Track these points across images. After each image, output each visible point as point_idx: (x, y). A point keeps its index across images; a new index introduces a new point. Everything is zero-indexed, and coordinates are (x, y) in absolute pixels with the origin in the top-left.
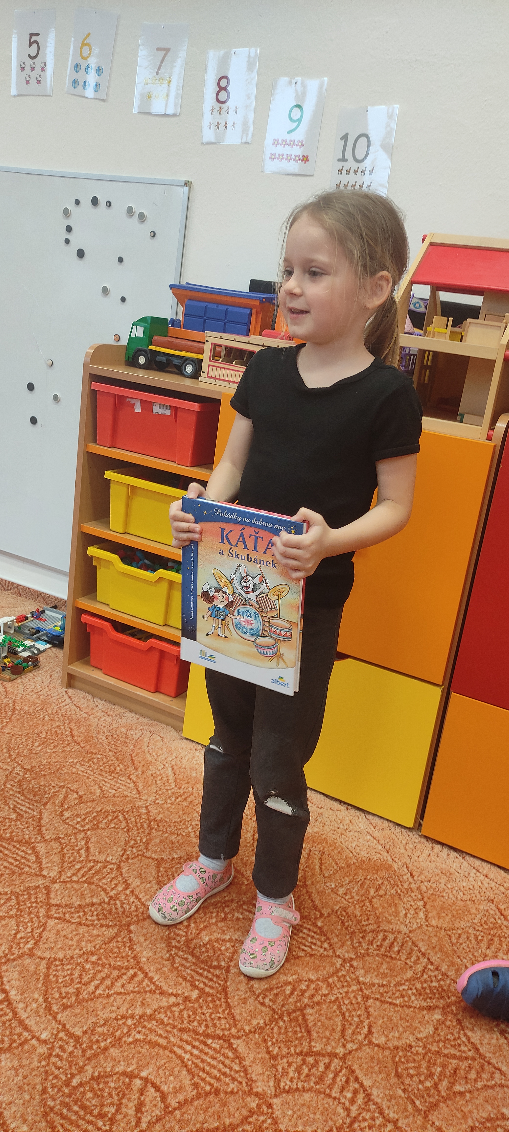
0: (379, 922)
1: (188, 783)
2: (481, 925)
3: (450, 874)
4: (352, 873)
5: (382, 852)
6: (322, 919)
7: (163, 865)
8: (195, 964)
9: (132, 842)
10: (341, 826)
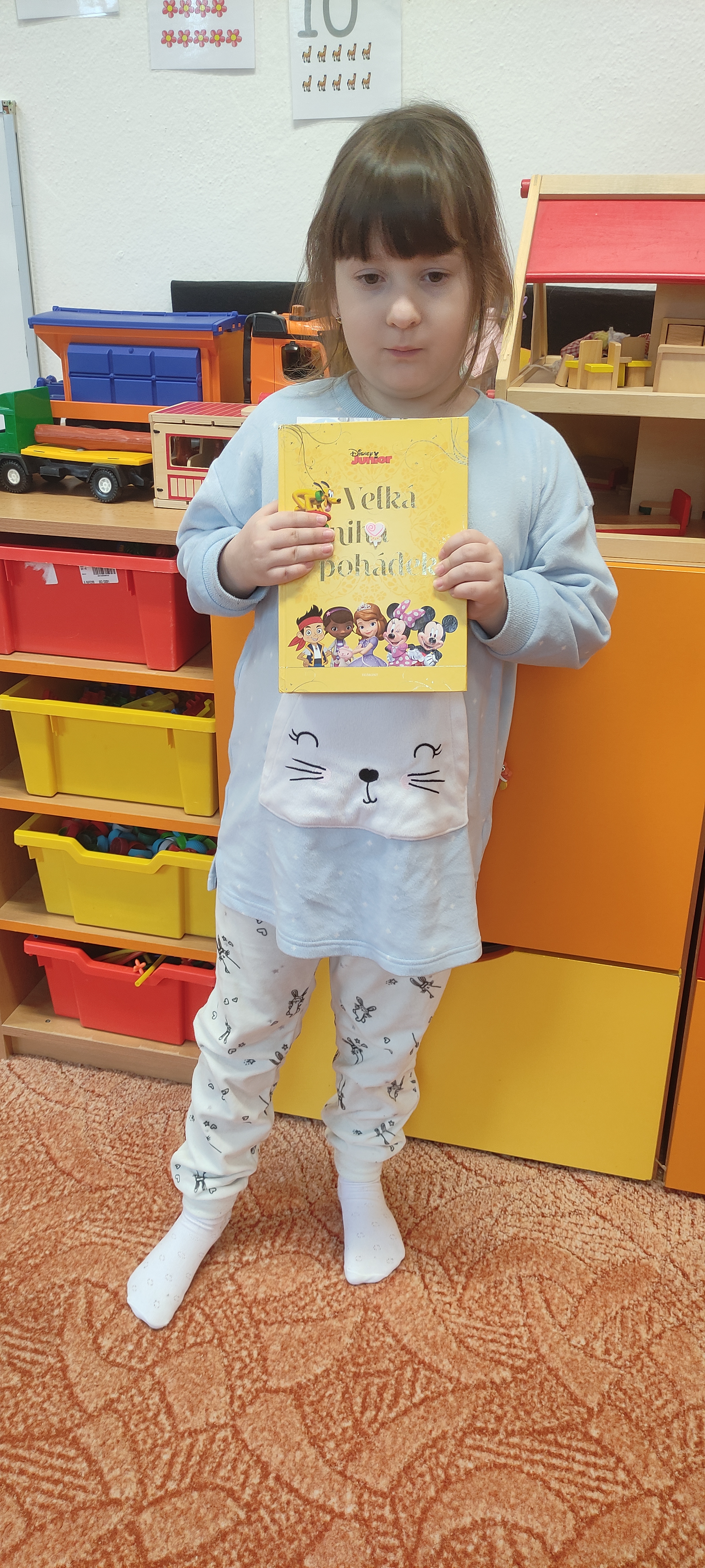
4: (600, 1304)
5: (623, 1244)
6: (594, 1420)
7: (306, 1400)
10: (546, 1211)
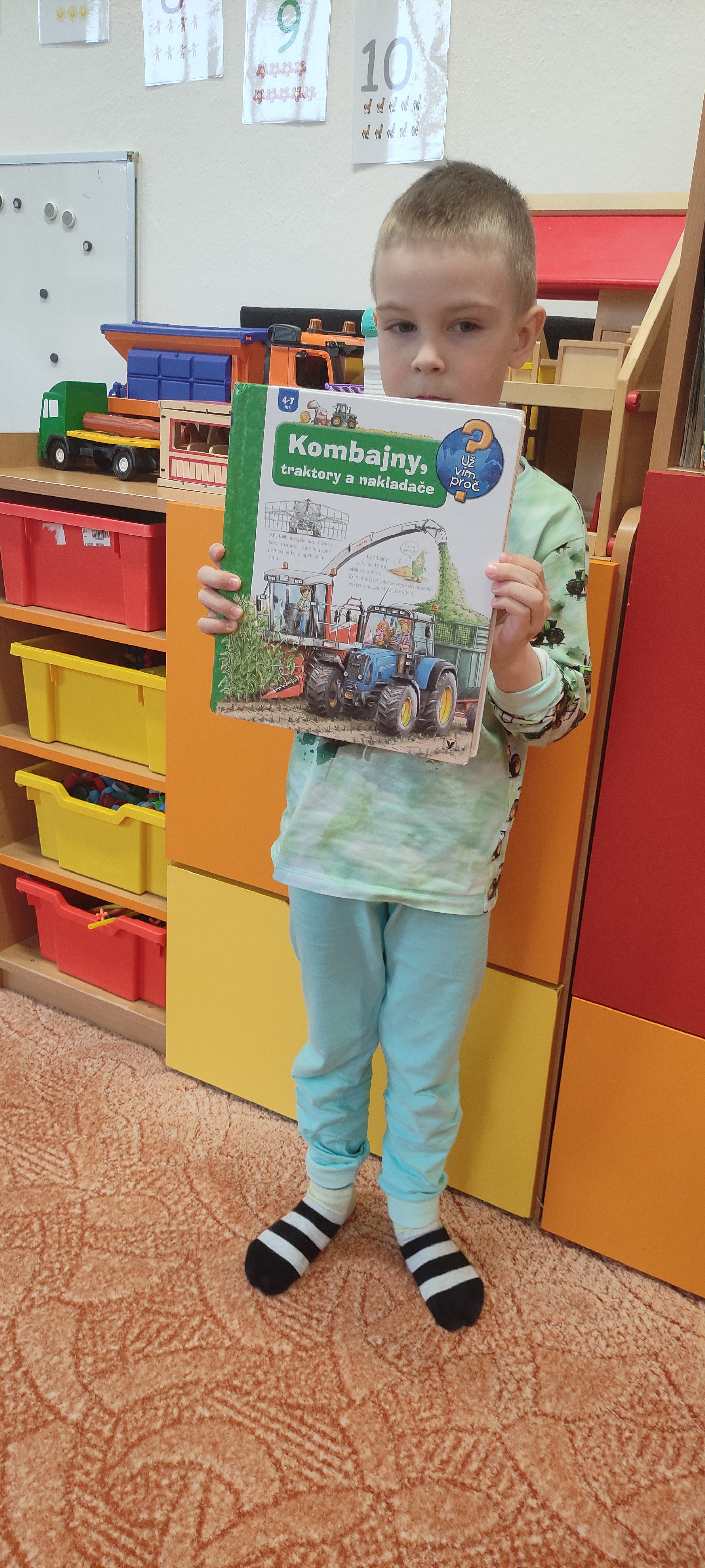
0: (450, 1411)
1: (161, 1152)
2: (633, 1407)
3: (586, 1306)
6: (350, 1411)
7: (89, 1317)
8: (108, 1520)
9: (46, 1273)
